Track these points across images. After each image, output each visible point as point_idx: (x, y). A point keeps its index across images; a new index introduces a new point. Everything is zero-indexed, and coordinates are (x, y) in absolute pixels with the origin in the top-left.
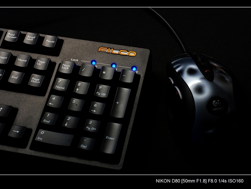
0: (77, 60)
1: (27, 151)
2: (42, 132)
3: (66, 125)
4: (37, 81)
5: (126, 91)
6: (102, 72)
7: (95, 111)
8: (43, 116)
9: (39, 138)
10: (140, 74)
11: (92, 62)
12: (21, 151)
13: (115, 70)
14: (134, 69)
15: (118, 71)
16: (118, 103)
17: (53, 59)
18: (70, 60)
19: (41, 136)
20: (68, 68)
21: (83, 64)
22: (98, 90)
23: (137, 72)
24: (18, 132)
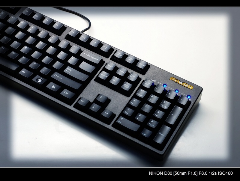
0: (155, 81)
1: (110, 127)
2: (122, 118)
3: (137, 118)
4: (127, 87)
5: (180, 109)
6: (168, 93)
7: (157, 115)
8: (125, 109)
9: (119, 121)
10: (191, 101)
11: (164, 85)
12: (106, 125)
13: (177, 94)
14: (189, 97)
15: (178, 95)
16: (172, 115)
17: (141, 76)
18: (151, 80)
19: (121, 120)
20: (148, 84)
21: (158, 85)
22: (163, 103)
23: (190, 99)
24: (108, 114)
